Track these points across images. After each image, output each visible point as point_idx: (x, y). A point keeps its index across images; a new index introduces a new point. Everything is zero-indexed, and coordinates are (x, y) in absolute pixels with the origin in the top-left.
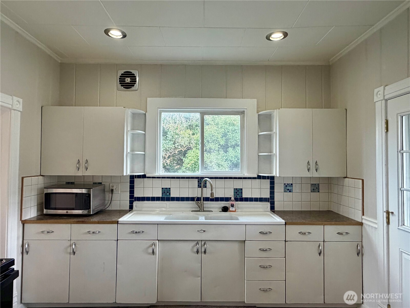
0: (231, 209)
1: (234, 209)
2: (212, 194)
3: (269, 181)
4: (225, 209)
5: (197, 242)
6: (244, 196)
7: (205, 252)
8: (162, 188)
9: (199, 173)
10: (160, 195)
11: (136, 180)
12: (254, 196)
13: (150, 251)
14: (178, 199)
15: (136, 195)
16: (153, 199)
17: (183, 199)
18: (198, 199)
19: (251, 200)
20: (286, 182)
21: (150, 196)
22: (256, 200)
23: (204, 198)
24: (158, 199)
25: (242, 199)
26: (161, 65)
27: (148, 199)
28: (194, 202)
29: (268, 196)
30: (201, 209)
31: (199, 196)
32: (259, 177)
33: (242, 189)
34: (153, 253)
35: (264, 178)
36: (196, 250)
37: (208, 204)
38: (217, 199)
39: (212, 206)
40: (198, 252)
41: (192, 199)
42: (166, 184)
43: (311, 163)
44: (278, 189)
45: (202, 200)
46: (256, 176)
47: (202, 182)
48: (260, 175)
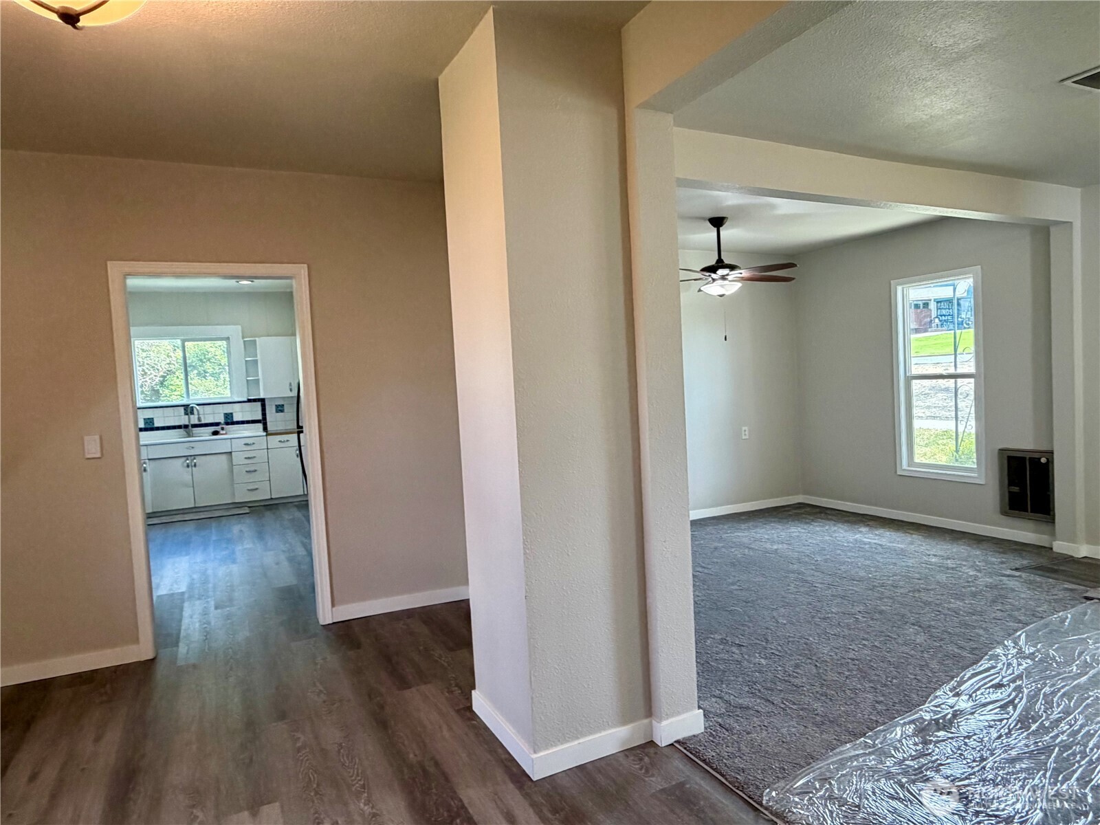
0: (222, 432)
2: (199, 419)
3: (259, 404)
4: (215, 433)
5: (187, 457)
6: (235, 420)
7: (195, 465)
8: (144, 419)
9: (185, 402)
10: (143, 426)
12: (245, 419)
14: (163, 428)
17: (168, 428)
18: (186, 427)
19: (243, 422)
20: (277, 403)
22: (248, 422)
23: (192, 425)
25: (234, 423)
28: (182, 430)
29: (260, 417)
30: (189, 435)
31: (187, 423)
32: (249, 401)
33: (232, 414)
34: (145, 470)
35: (255, 400)
36: (185, 465)
37: (196, 430)
38: (206, 425)
39: (202, 431)
40: (188, 466)
41: (179, 427)
42: (149, 414)
43: (292, 384)
44: (270, 411)
45: (190, 427)
46: (246, 399)
47: (188, 409)
48: (250, 398)
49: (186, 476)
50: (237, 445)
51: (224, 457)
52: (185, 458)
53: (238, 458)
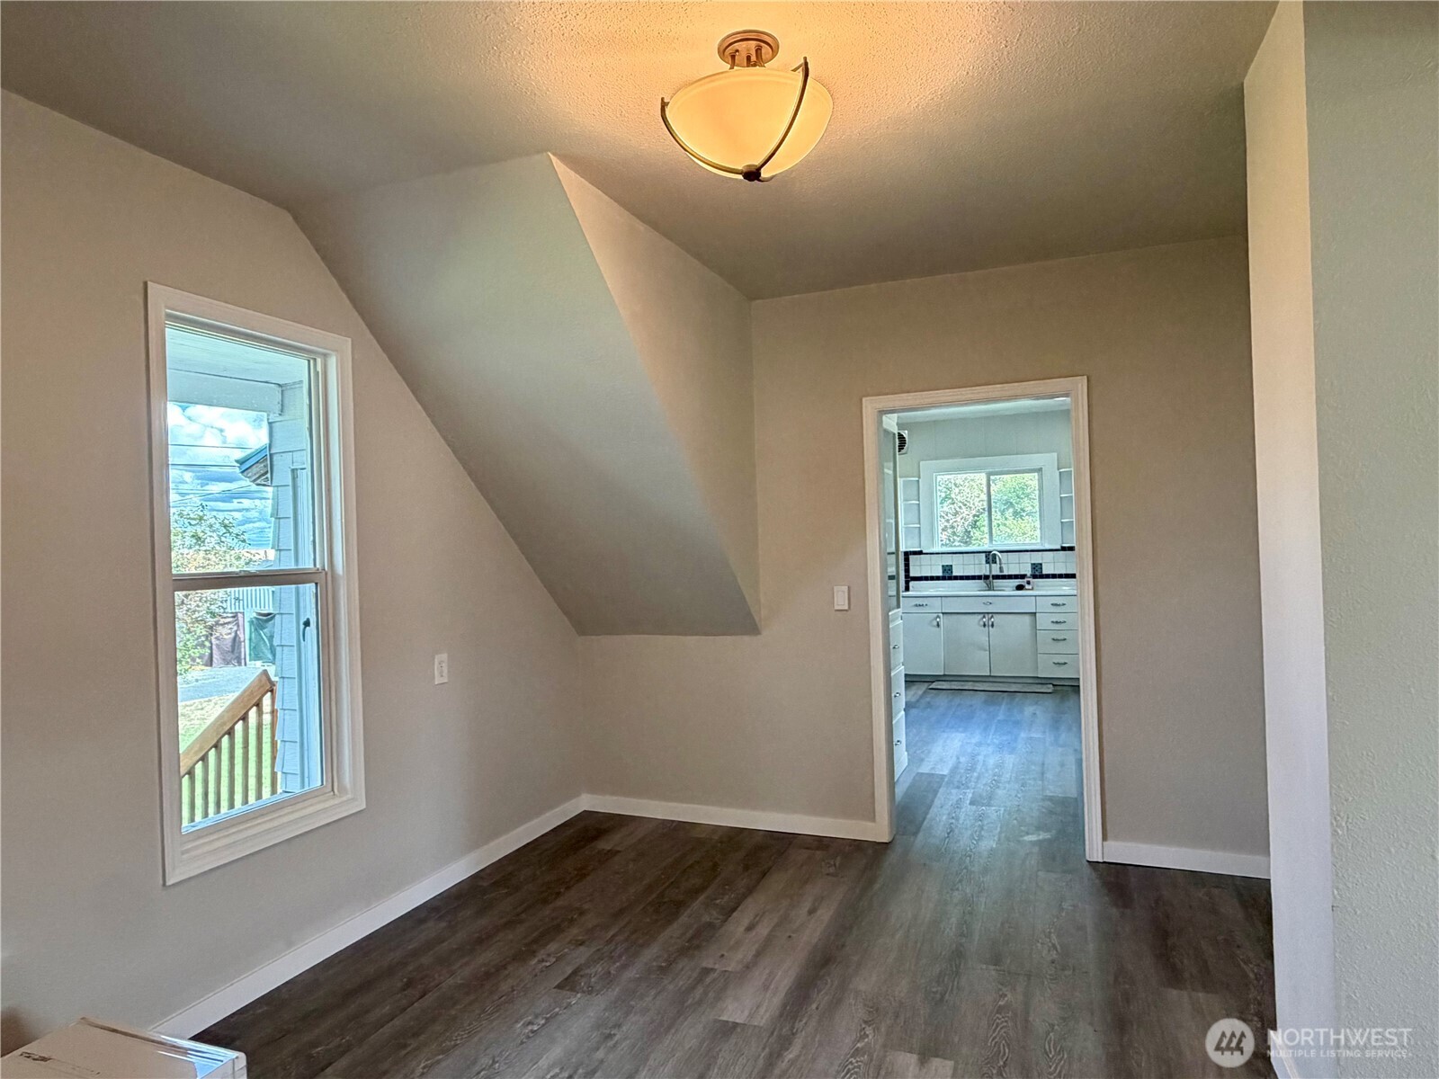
0: (1027, 587)
1: (1030, 587)
2: (1002, 569)
4: (1020, 588)
5: (984, 614)
6: (1044, 572)
7: (992, 626)
8: (943, 566)
9: (986, 548)
10: (940, 574)
11: (911, 557)
12: (1057, 572)
13: (935, 623)
14: (962, 578)
15: (912, 574)
16: (932, 578)
17: (967, 578)
18: (986, 577)
19: (1054, 576)
21: (929, 575)
22: (1061, 576)
23: (993, 576)
24: (938, 578)
25: (1042, 576)
26: (934, 421)
27: (926, 578)
28: (982, 581)
30: (990, 588)
31: (988, 574)
32: (1063, 549)
33: (1041, 564)
34: (938, 625)
35: (1069, 548)
36: (982, 623)
37: (998, 582)
38: (1010, 577)
39: (1004, 584)
40: (984, 625)
41: (979, 577)
42: (947, 560)
45: (991, 578)
46: (1059, 547)
47: (990, 557)
48: (1064, 545)
49: (981, 636)
50: (1044, 605)
51: (1027, 619)
52: (982, 616)
53: (1044, 621)
